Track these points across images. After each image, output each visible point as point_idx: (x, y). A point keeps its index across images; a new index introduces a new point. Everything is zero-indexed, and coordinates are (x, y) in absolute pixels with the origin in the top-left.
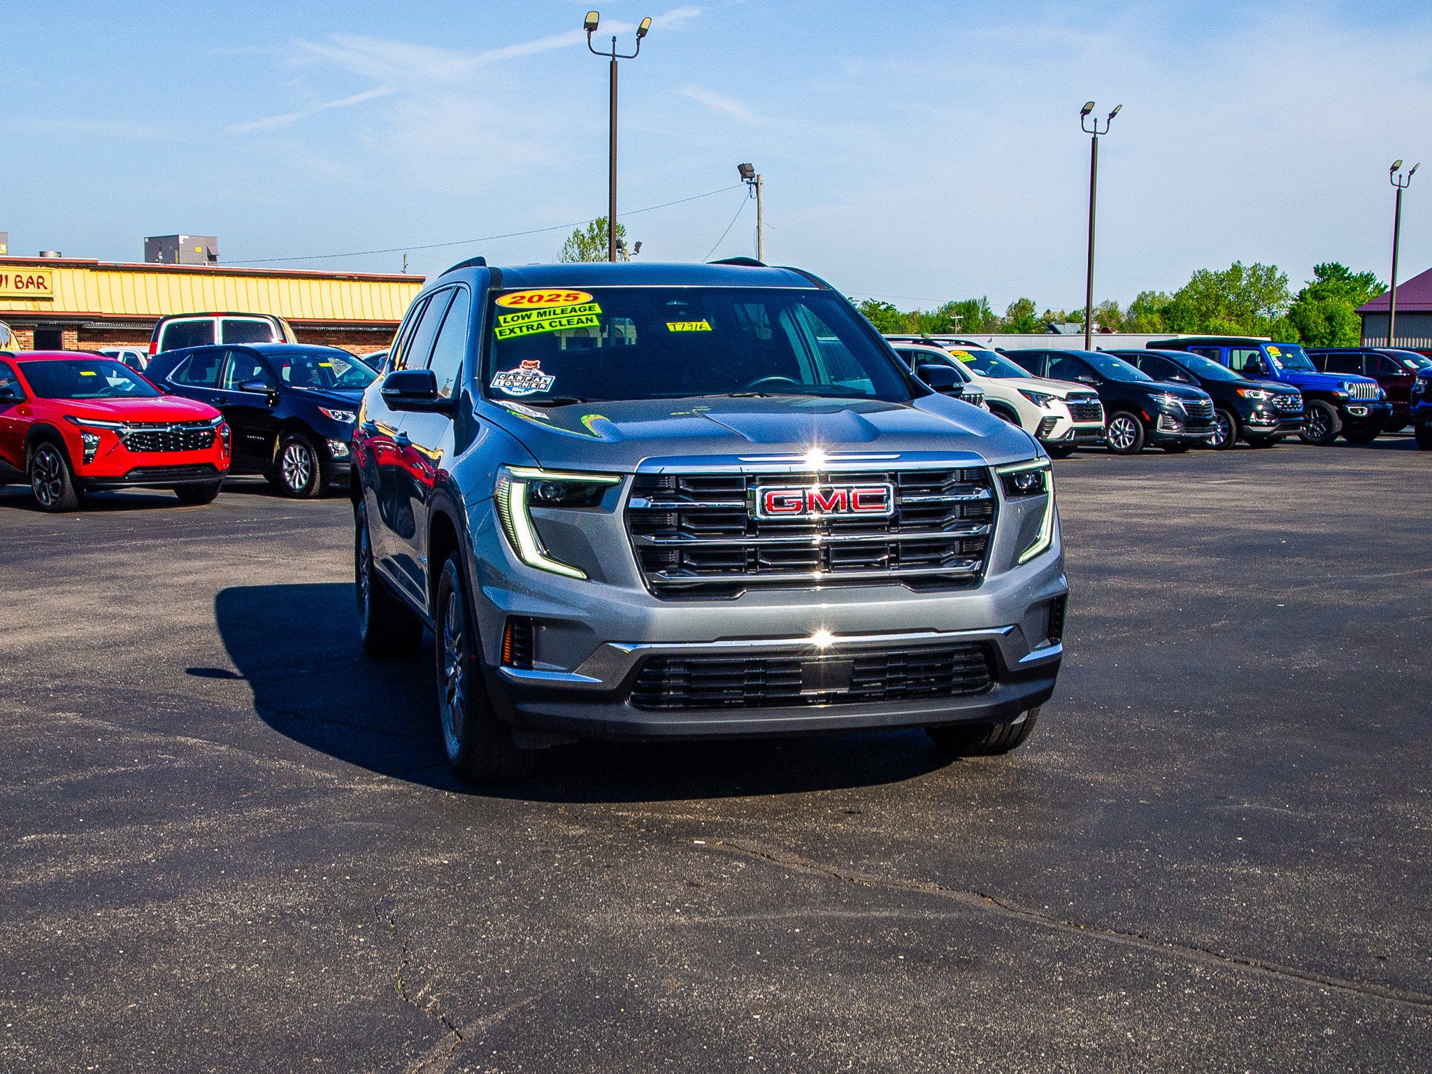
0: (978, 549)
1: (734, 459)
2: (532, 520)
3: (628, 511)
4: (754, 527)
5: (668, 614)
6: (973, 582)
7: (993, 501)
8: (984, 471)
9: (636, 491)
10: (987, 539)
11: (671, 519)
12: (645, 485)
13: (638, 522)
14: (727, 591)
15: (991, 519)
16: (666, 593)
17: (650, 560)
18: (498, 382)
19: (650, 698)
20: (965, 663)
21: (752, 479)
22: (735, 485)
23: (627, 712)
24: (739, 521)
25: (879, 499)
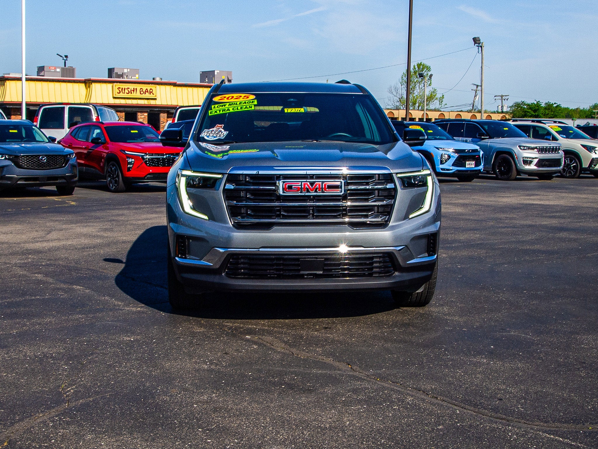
0: (387, 211)
1: (271, 168)
2: (188, 193)
3: (225, 190)
4: (280, 198)
5: (239, 235)
6: (383, 225)
7: (395, 189)
8: (390, 175)
9: (228, 181)
10: (392, 206)
11: (242, 194)
12: (232, 178)
13: (229, 195)
14: (267, 227)
15: (394, 197)
16: (239, 226)
17: (234, 212)
18: (204, 135)
19: (233, 274)
20: (380, 262)
21: (279, 177)
22: (272, 179)
23: (224, 279)
24: (273, 195)
25: (336, 187)
